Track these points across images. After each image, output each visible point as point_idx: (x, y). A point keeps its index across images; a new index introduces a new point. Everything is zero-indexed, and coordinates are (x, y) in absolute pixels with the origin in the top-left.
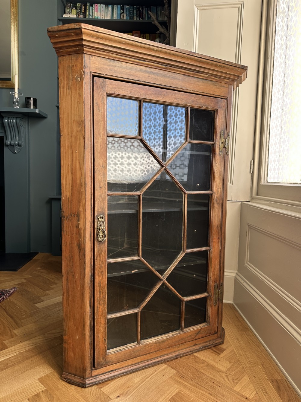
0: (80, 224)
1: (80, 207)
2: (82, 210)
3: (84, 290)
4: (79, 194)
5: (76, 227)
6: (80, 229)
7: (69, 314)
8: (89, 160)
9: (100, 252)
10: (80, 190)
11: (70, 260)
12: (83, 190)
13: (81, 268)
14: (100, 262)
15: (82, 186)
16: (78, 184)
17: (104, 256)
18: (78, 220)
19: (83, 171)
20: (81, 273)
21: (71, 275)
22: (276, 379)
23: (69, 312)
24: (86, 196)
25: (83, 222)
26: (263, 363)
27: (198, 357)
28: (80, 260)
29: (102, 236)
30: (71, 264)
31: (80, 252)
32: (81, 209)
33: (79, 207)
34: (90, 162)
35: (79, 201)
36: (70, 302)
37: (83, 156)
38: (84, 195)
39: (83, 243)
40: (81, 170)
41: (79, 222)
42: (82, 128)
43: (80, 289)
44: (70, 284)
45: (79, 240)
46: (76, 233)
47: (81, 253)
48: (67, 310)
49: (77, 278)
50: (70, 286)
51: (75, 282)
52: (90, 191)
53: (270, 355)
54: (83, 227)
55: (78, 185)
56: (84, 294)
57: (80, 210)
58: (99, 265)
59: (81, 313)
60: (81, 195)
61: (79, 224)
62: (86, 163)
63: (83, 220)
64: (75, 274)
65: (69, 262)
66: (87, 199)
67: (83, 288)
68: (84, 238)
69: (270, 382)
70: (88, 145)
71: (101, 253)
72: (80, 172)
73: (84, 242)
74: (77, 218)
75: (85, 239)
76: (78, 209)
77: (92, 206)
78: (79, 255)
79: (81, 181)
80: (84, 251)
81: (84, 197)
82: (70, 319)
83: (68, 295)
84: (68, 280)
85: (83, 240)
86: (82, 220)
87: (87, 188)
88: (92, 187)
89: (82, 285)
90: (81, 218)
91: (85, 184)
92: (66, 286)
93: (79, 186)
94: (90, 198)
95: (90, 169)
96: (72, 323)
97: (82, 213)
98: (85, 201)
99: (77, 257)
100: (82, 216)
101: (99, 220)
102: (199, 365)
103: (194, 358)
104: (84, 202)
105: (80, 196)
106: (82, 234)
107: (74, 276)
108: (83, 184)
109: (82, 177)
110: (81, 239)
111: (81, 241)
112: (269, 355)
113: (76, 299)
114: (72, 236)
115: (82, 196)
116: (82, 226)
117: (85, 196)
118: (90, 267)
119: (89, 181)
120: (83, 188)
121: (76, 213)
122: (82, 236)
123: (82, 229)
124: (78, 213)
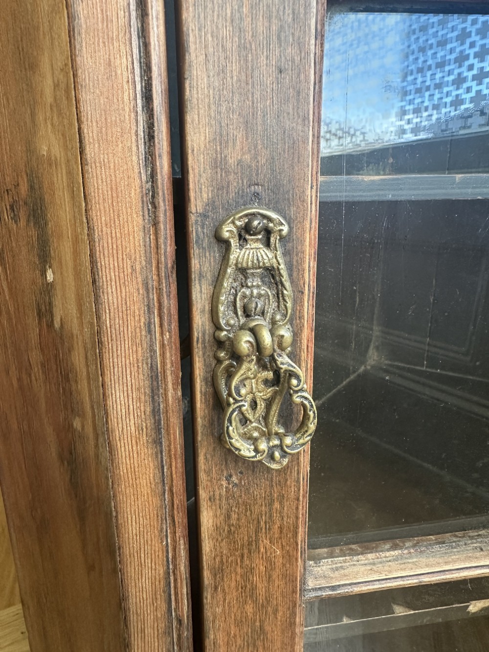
1: (40, 117)
6: (65, 339)
9: (243, 536)
14: (249, 609)
17: (279, 562)
18: (44, 255)
25: (77, 274)
29: (261, 406)
41: (50, 277)
46: (44, 366)
54: (81, 324)
58: (239, 623)
71: (252, 545)
76: (30, 148)
101: (237, 254)
118: (168, 632)
122: (82, 403)
123: (72, 334)
124: (32, 188)
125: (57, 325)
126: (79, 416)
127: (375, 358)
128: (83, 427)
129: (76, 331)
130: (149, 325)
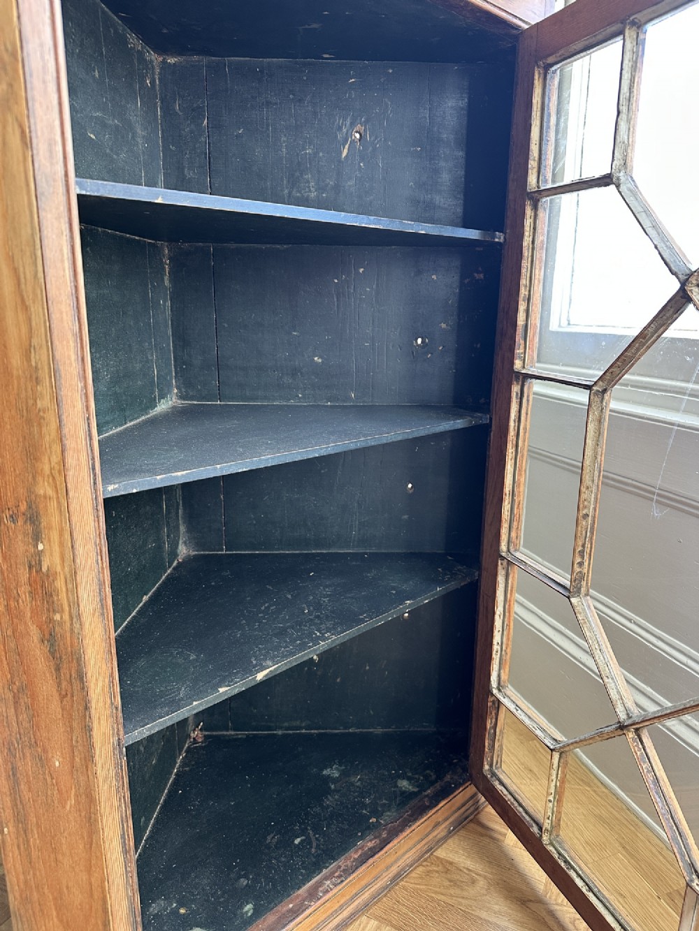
0: (47, 554)
1: (40, 479)
2: (50, 492)
3: (95, 805)
4: (29, 422)
5: (30, 567)
6: (50, 575)
7: (35, 894)
8: (66, 256)
10: (31, 402)
11: (16, 703)
12: (45, 402)
13: (71, 727)
15: (38, 381)
16: (15, 373)
18: (37, 537)
19: (36, 310)
20: (72, 746)
21: (28, 759)
22: (676, 889)
23: (37, 887)
24: (65, 431)
25: (61, 544)
26: (622, 841)
27: (451, 863)
28: (62, 697)
30: (24, 717)
31: (58, 669)
32: (44, 488)
33: (34, 478)
34: (67, 265)
35: (32, 453)
36: (34, 854)
37: (32, 235)
38: (54, 425)
39: (72, 630)
40: (26, 308)
41: (40, 547)
42: (10, 85)
43: (77, 802)
44: (30, 790)
45: (51, 620)
46: (30, 592)
47: (64, 671)
48: (26, 882)
49: (57, 764)
50: (27, 795)
51: (49, 779)
52: (80, 405)
53: (628, 809)
54: (62, 567)
55: (19, 378)
56: (96, 820)
57: (42, 492)
59: (91, 884)
60: (40, 425)
61: (40, 553)
62: (50, 272)
63: (61, 535)
64: (45, 751)
65: (13, 710)
66: (69, 443)
67: (89, 800)
68: (74, 612)
69: (665, 901)
70: (54, 180)
72: (21, 317)
73: (77, 626)
74: (29, 528)
75: (76, 616)
76: (30, 491)
77: (94, 469)
78: (58, 677)
79: (29, 360)
80: (79, 665)
81: (54, 433)
82: (42, 910)
83: (25, 832)
84: (14, 775)
85: (66, 617)
86: (55, 536)
87: (65, 392)
88: (85, 386)
89: (82, 791)
90: (50, 528)
91: (55, 373)
92: (8, 799)
93: (23, 380)
94: (82, 434)
95: (72, 302)
96: (55, 920)
97: (53, 505)
98: (63, 452)
99: (46, 687)
100: (52, 517)
102: (465, 894)
103: (440, 868)
104: (55, 459)
105: (36, 429)
106: (63, 595)
107: (43, 761)
108: (44, 374)
109: (35, 342)
110: (57, 617)
111: (61, 623)
112: (624, 807)
113: (63, 841)
114: (12, 604)
115: (44, 429)
116: (57, 560)
117: (60, 427)
119: (73, 357)
120: (44, 389)
121: (23, 507)
122: (62, 605)
123: (56, 573)
124: (30, 507)
125: (44, 569)
126: (58, 612)
127: (185, 551)
128: (61, 618)
129: (59, 569)
130: (97, 561)
